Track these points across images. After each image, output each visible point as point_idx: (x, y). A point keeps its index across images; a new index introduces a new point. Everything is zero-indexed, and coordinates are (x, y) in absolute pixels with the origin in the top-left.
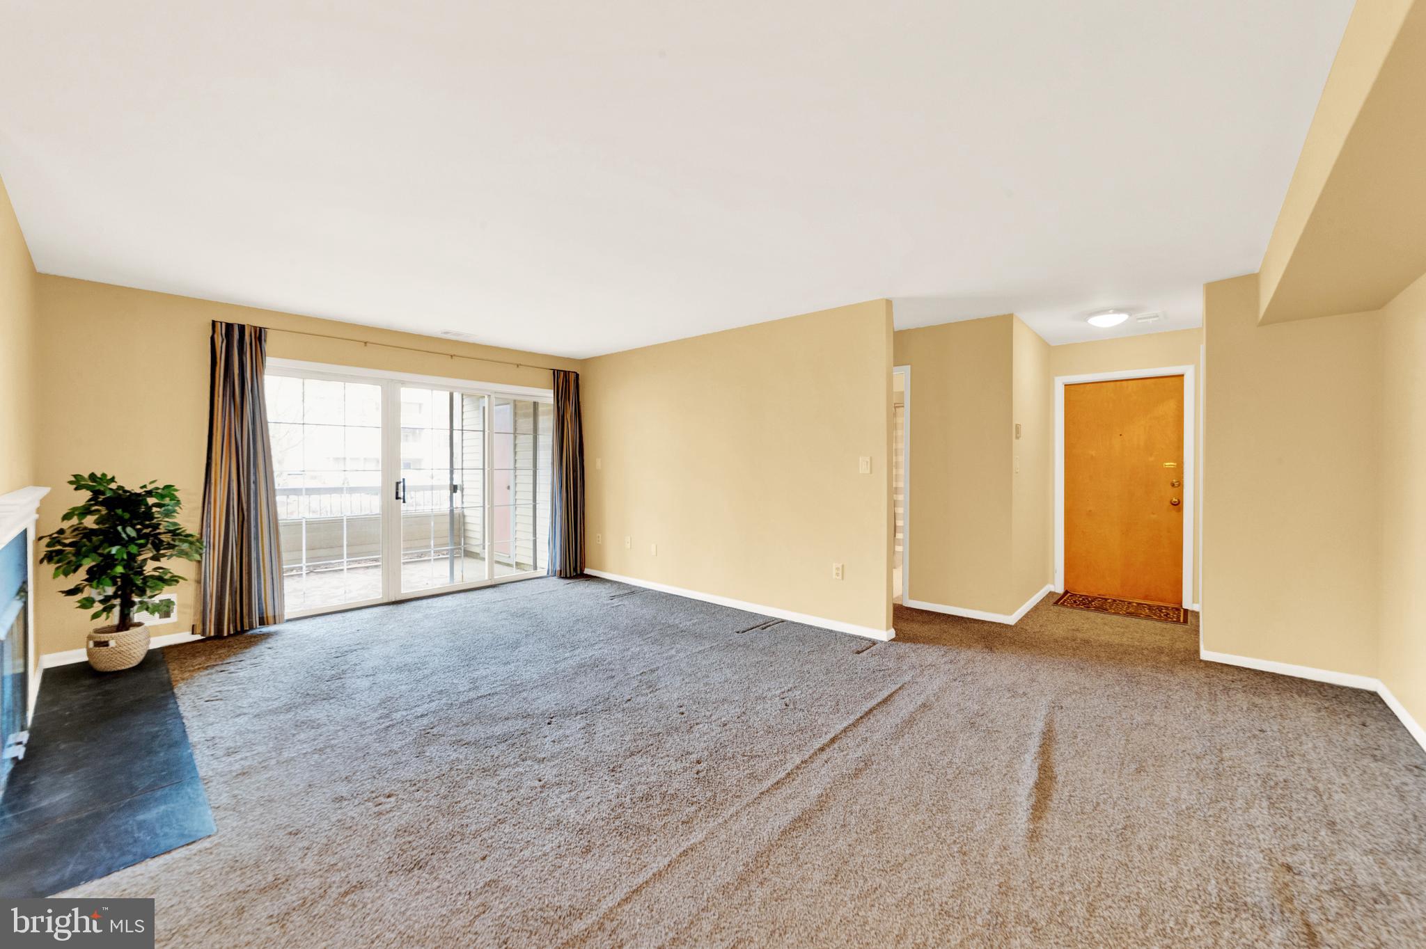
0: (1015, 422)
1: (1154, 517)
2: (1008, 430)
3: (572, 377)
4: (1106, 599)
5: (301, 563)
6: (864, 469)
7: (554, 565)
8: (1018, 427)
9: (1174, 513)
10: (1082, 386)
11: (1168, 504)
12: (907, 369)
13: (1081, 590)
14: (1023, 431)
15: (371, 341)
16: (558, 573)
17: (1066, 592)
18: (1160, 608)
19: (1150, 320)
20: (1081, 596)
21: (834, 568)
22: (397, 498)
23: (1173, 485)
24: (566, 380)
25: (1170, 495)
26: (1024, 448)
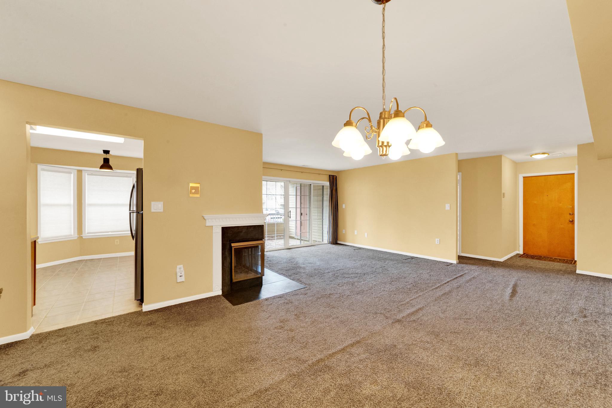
0: (503, 192)
1: (562, 226)
2: (500, 195)
3: (335, 177)
4: (541, 257)
5: (275, 234)
6: (447, 207)
7: (330, 240)
8: (504, 194)
9: (570, 225)
10: (530, 177)
11: (568, 221)
12: (461, 173)
13: (531, 253)
14: (506, 195)
15: (283, 169)
16: (331, 243)
17: (524, 254)
18: (564, 260)
19: (558, 155)
20: (530, 255)
21: (436, 241)
22: (288, 217)
23: (570, 214)
24: (333, 178)
25: (569, 218)
26: (506, 201)
